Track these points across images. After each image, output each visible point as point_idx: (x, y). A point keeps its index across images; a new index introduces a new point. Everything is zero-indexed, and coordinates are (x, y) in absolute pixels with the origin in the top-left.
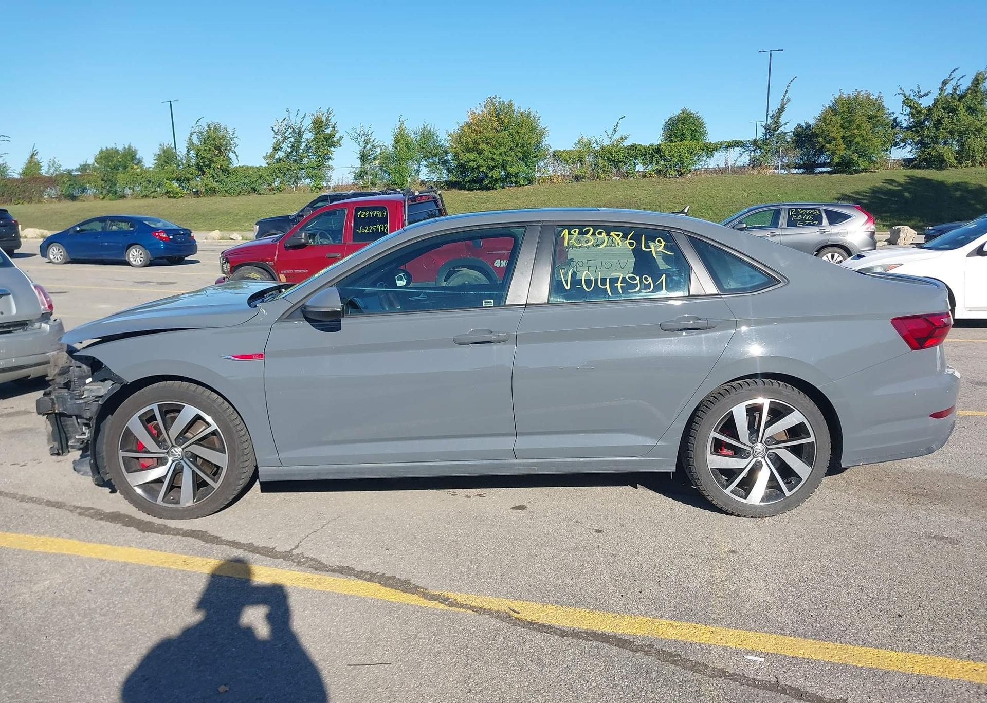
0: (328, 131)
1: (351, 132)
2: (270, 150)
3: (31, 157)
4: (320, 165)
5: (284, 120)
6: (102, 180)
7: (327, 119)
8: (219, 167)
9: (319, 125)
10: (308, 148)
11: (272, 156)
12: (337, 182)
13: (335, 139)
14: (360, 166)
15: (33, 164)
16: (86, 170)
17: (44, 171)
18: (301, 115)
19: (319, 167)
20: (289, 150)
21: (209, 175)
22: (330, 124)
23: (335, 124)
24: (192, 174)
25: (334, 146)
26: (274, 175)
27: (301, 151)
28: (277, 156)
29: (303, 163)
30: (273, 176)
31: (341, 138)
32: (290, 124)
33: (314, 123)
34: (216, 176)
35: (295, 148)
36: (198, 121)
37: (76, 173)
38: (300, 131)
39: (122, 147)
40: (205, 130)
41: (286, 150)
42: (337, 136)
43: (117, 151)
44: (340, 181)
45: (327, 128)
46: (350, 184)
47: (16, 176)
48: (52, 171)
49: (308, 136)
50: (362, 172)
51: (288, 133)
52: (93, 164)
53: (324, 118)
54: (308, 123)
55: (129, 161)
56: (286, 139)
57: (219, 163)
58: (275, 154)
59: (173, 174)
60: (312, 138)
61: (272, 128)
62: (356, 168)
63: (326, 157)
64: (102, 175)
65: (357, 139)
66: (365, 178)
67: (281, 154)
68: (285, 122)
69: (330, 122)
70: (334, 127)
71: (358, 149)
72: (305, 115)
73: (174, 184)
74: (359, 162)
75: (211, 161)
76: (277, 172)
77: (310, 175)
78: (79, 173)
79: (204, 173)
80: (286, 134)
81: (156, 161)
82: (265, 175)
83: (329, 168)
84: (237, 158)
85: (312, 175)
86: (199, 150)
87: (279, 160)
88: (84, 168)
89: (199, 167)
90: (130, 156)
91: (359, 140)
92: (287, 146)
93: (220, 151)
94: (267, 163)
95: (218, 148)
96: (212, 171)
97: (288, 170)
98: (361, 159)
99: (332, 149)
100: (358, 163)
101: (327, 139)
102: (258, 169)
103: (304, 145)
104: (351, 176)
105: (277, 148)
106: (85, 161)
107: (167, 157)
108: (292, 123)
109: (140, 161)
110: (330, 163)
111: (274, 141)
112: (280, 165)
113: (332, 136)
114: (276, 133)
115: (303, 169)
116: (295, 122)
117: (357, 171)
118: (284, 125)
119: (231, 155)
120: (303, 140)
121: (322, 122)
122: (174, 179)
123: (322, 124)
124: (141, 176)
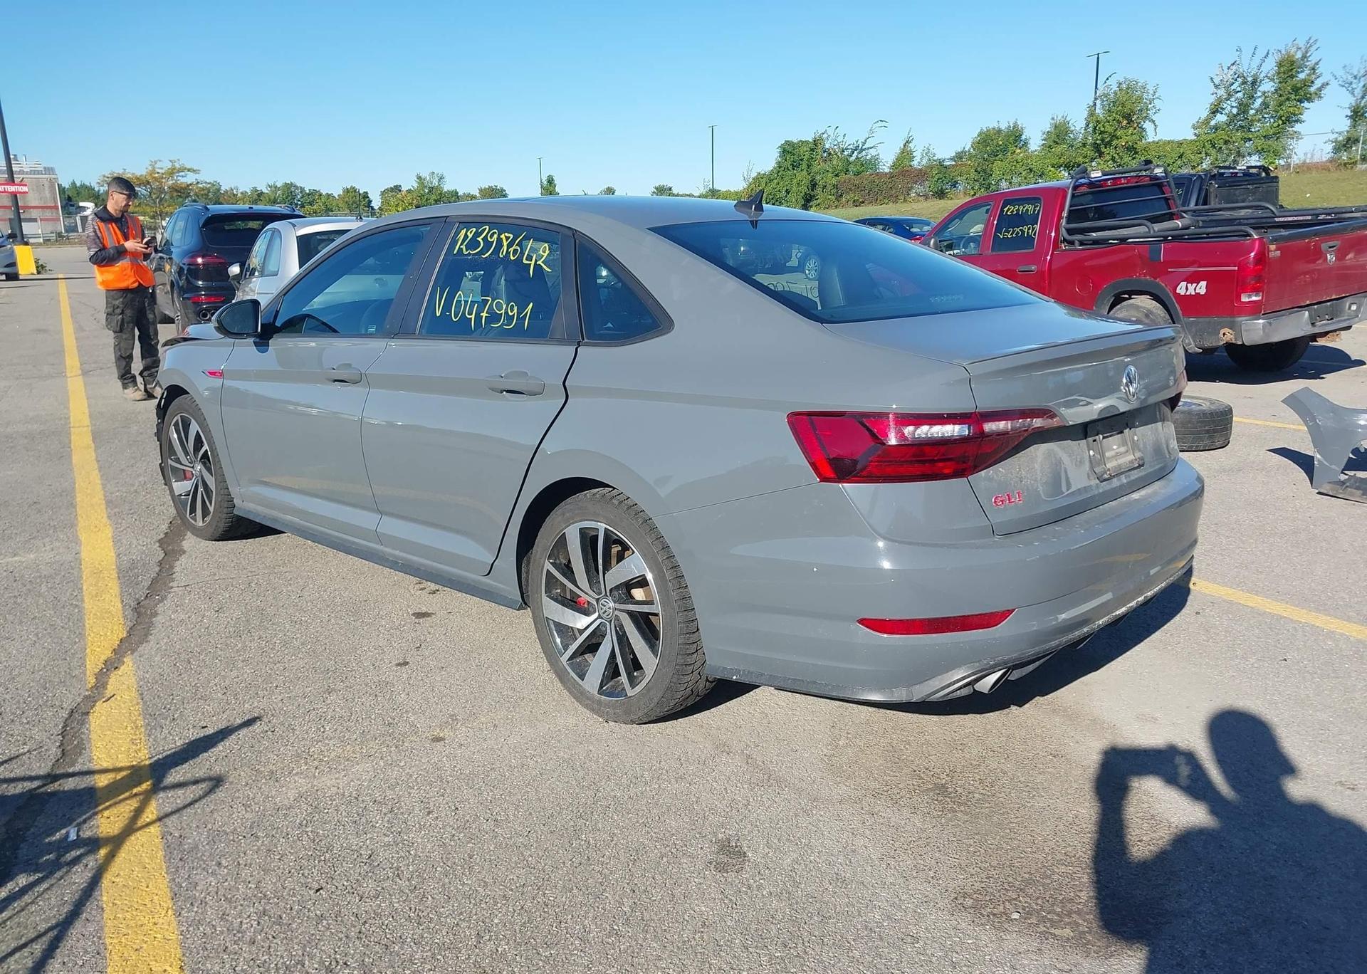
0: (1302, 76)
1: (1340, 73)
2: (1204, 114)
3: (905, 146)
4: (1279, 133)
5: (1233, 64)
6: (976, 171)
7: (1304, 57)
8: (1123, 144)
9: (1288, 67)
10: (1265, 105)
11: (1207, 121)
12: (1302, 158)
13: (1312, 89)
14: (1348, 129)
15: (906, 154)
16: (961, 158)
17: (915, 163)
18: (1260, 54)
19: (1277, 135)
20: (1235, 111)
21: (1108, 158)
22: (1307, 64)
23: (1317, 64)
24: (1085, 157)
25: (1309, 100)
26: (1203, 153)
27: (1252, 112)
28: (1213, 123)
29: (1253, 130)
30: (1200, 153)
31: (1325, 85)
32: (1241, 70)
33: (1280, 65)
34: (1117, 157)
35: (1243, 107)
36: (1108, 79)
37: (948, 163)
38: (1254, 83)
39: (1007, 125)
40: (1112, 91)
41: (1231, 112)
42: (1318, 83)
43: (999, 131)
44: (1309, 156)
45: (1302, 72)
46: (1324, 159)
47: (887, 170)
48: (924, 162)
49: (1267, 86)
50: (1349, 139)
51: (1237, 84)
52: (969, 151)
53: (1299, 55)
54: (1270, 66)
55: (1010, 143)
56: (1230, 96)
57: (1125, 137)
58: (1212, 119)
59: (1060, 158)
60: (1273, 89)
61: (1212, 78)
62: (1340, 134)
63: (1291, 119)
64: (976, 165)
65: (1351, 83)
66: (1354, 148)
67: (1221, 118)
68: (1234, 68)
69: (1308, 61)
70: (1313, 69)
71: (1348, 100)
72: (1268, 53)
73: (1060, 172)
74: (1348, 122)
75: (1114, 137)
76: (1208, 146)
77: (1259, 148)
78: (954, 163)
79: (1101, 154)
80: (1233, 88)
81: (1044, 142)
82: (1189, 152)
83: (1297, 135)
84: (1155, 130)
85: (1263, 149)
86: (1098, 121)
87: (1216, 128)
88: (959, 156)
89: (1096, 148)
90: (1015, 137)
91: (1354, 86)
92: (1231, 107)
93: (1130, 121)
94: (1195, 134)
95: (1128, 117)
96: (1112, 151)
97: (1226, 142)
98: (1351, 117)
99: (1306, 104)
100: (1344, 125)
101: (1296, 90)
102: (1180, 144)
103: (1259, 101)
104: (1329, 147)
105: (1215, 111)
106: (963, 146)
107: (1059, 134)
108: (1244, 68)
109: (1026, 144)
110: (1298, 127)
111: (1212, 99)
112: (1214, 135)
113: (1308, 83)
114: (1217, 87)
115: (1250, 140)
116: (1249, 66)
117: (1341, 138)
118: (1232, 72)
119: (1147, 126)
120: (1259, 94)
121: (1292, 63)
122: (1061, 166)
123: (1292, 65)
124: (1021, 164)
